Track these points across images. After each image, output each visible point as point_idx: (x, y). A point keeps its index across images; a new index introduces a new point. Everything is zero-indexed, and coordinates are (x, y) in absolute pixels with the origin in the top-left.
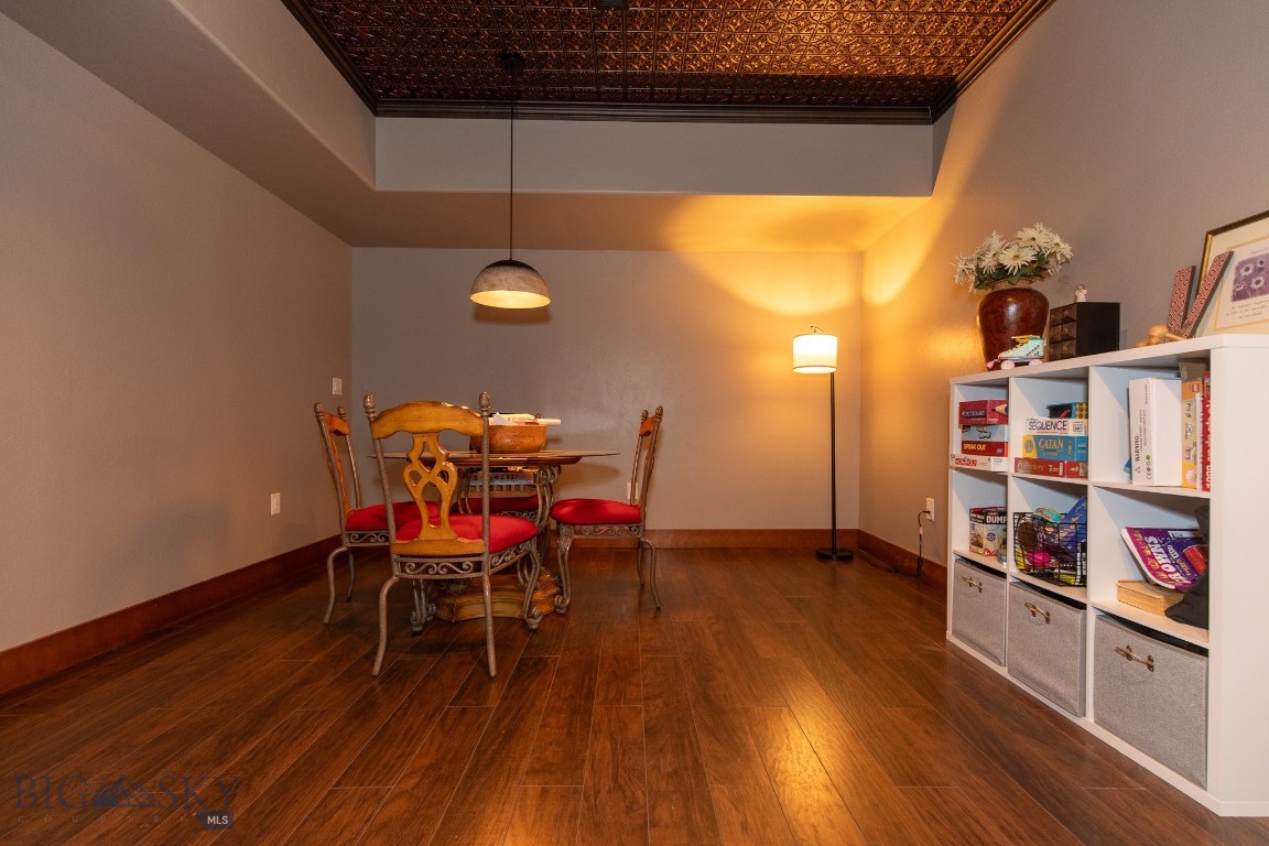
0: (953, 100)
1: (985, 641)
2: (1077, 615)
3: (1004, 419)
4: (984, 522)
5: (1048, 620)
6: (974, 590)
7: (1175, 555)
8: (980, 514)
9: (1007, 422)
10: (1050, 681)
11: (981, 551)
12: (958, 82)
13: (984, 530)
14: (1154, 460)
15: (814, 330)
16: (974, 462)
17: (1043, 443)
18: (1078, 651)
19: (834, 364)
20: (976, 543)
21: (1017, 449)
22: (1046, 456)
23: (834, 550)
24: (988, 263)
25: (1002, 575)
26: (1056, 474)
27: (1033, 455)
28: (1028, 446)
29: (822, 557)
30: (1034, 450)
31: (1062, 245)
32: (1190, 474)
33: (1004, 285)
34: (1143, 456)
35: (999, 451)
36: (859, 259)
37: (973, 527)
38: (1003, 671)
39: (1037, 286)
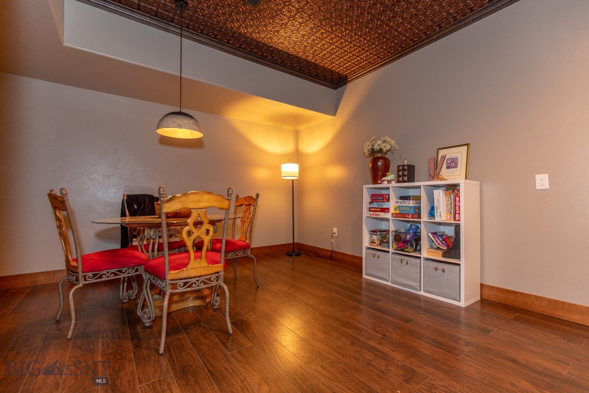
0: (345, 84)
1: (380, 275)
2: (418, 261)
3: (388, 200)
4: (376, 235)
5: (407, 264)
6: (376, 258)
7: (441, 239)
8: (373, 232)
9: (389, 201)
10: (409, 283)
11: (374, 244)
12: (349, 78)
13: (375, 237)
14: (442, 213)
15: (290, 161)
16: (378, 215)
17: (401, 208)
18: (419, 271)
19: (298, 176)
20: (373, 242)
21: (392, 211)
22: (402, 212)
23: (293, 252)
24: (376, 147)
25: (388, 252)
26: (409, 218)
27: (398, 212)
28: (395, 209)
29: (289, 255)
30: (398, 210)
31: (392, 141)
32: (449, 217)
33: (379, 155)
34: (439, 213)
35: (387, 211)
36: (297, 134)
37: (371, 237)
38: (389, 284)
39: (386, 156)
